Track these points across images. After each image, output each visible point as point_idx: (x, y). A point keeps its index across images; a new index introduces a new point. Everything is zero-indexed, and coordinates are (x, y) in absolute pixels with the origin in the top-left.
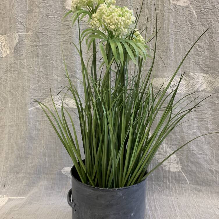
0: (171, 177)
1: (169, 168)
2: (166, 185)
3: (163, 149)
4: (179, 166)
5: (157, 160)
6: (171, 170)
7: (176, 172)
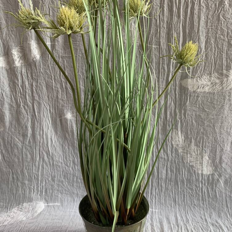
0: (204, 181)
1: (202, 171)
2: (199, 189)
3: (195, 152)
4: (212, 169)
5: (189, 164)
6: (204, 173)
7: (209, 175)
